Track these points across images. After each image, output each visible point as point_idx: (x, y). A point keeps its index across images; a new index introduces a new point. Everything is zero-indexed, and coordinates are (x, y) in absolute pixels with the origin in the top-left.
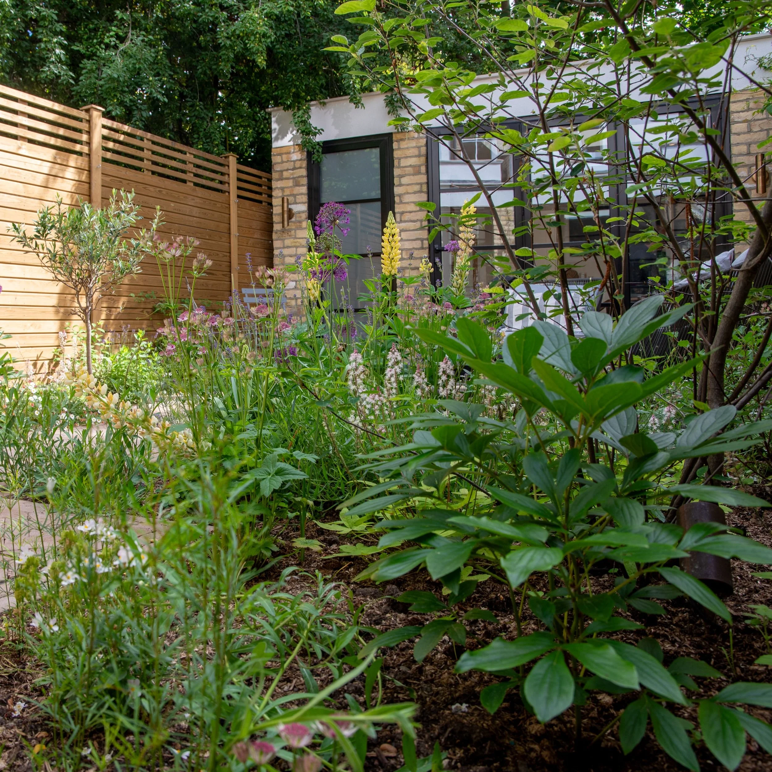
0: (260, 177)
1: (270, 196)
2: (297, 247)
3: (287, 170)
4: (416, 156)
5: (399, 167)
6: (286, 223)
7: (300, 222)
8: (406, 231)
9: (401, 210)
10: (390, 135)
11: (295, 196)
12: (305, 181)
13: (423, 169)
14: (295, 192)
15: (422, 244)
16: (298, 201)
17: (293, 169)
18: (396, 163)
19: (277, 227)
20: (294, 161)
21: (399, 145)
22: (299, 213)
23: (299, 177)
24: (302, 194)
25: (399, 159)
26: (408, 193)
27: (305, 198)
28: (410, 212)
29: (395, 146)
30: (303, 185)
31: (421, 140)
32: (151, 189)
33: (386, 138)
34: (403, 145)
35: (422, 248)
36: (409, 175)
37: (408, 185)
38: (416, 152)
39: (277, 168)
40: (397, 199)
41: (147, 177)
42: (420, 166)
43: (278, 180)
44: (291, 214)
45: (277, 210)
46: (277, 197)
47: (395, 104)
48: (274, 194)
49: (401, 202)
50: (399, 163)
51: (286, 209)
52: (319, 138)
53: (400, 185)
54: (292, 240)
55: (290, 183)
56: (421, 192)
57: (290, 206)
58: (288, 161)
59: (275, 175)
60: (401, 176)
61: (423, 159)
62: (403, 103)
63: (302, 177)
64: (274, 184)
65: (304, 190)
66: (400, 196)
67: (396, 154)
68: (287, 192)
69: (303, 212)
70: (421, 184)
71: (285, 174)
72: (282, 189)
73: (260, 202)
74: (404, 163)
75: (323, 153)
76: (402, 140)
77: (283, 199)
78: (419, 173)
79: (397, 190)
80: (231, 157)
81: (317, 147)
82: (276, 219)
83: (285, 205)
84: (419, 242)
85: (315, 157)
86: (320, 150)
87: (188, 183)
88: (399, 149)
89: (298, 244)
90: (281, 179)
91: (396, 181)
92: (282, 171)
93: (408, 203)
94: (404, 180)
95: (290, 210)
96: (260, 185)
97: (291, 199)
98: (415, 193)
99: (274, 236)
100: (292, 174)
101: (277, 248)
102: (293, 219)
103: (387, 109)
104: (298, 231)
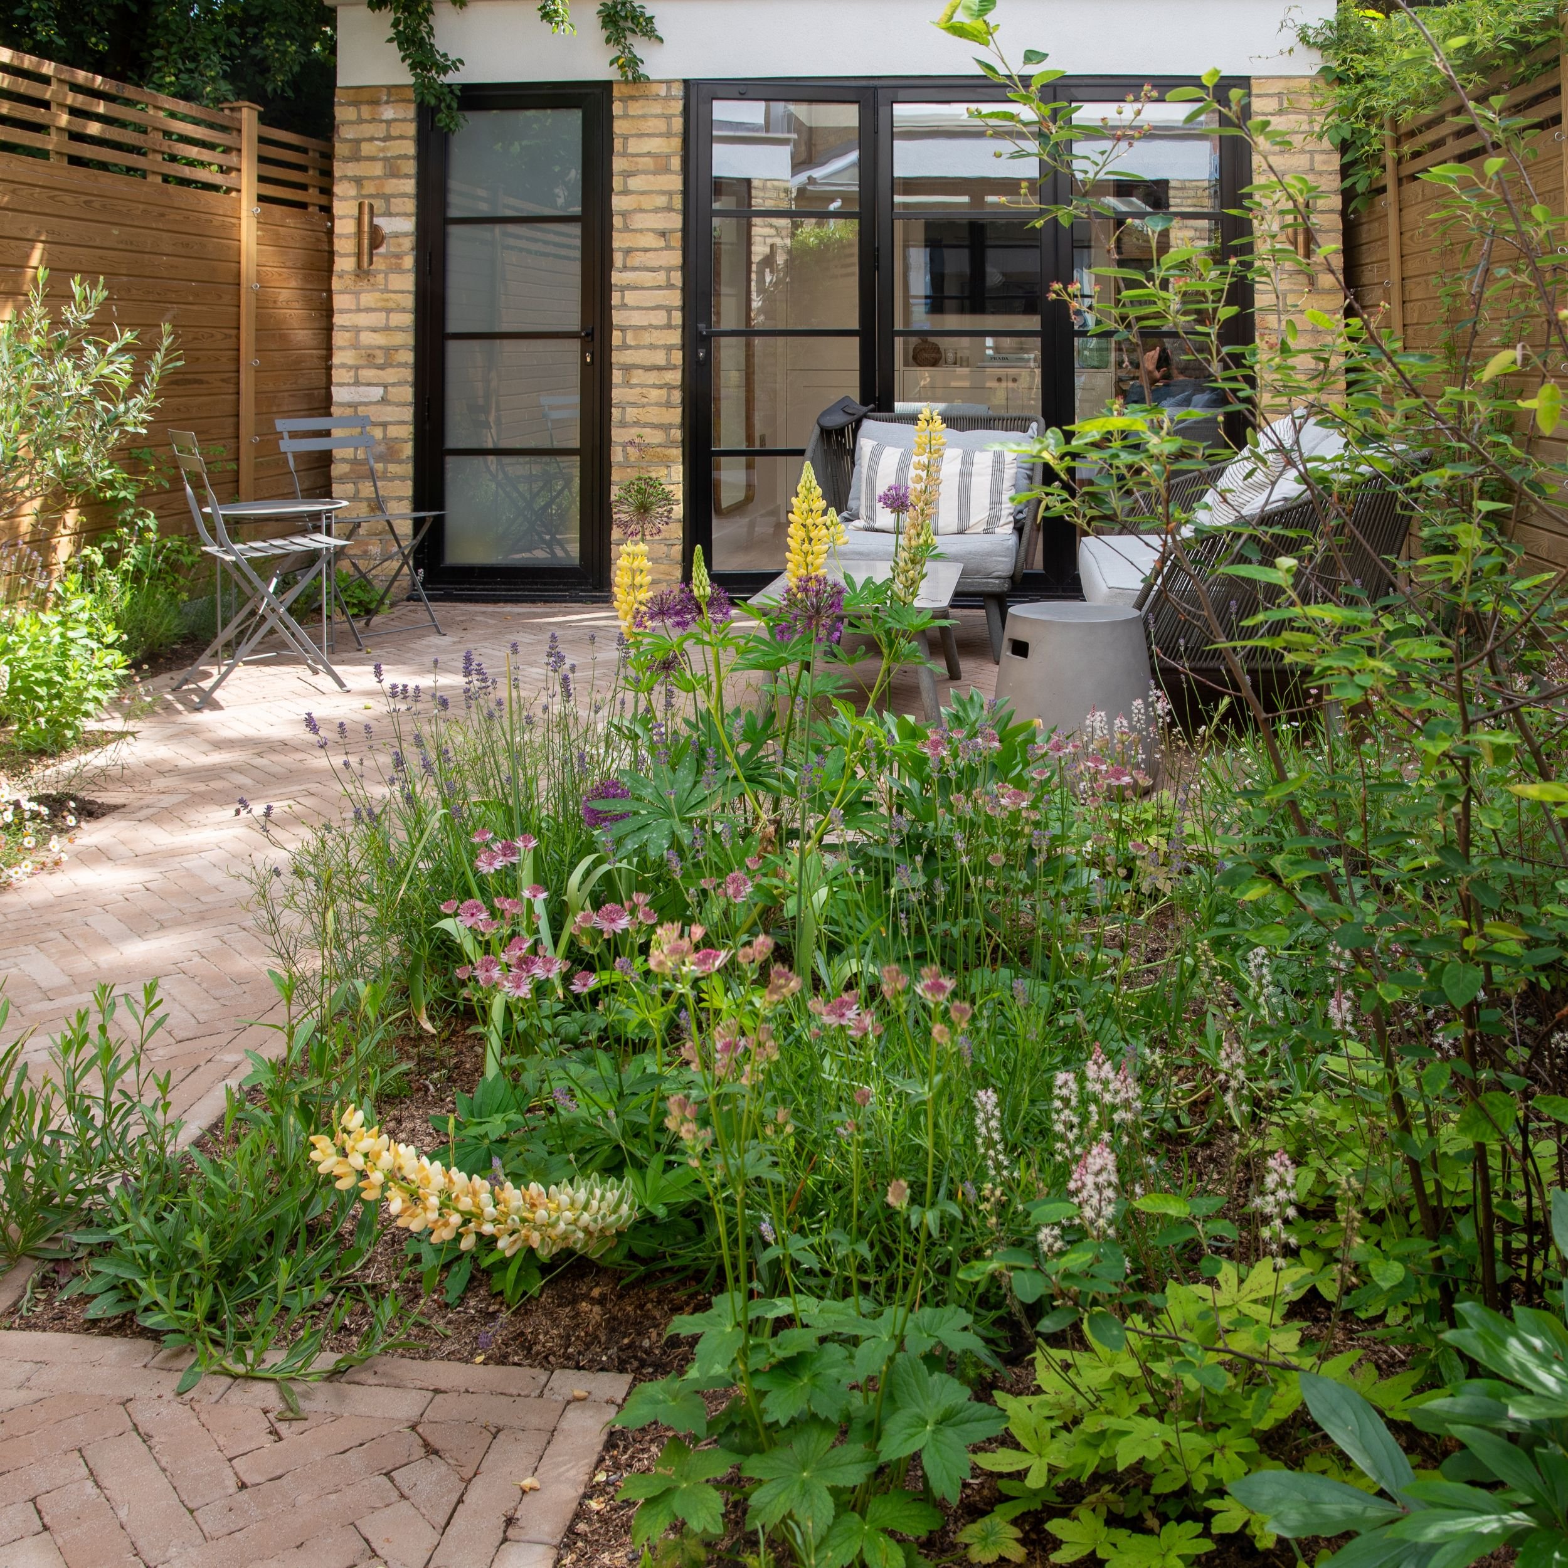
0: (305, 151)
1: (327, 192)
2: (389, 311)
3: (372, 139)
4: (660, 135)
5: (624, 154)
6: (366, 258)
7: (399, 256)
8: (636, 288)
9: (627, 244)
10: (608, 85)
11: (387, 198)
12: (411, 167)
13: (676, 163)
14: (388, 190)
15: (669, 318)
16: (394, 209)
17: (384, 140)
18: (618, 144)
19: (344, 264)
20: (389, 122)
21: (625, 108)
22: (397, 235)
23: (399, 157)
24: (404, 195)
25: (626, 138)
26: (642, 210)
27: (410, 206)
28: (646, 250)
29: (617, 108)
30: (407, 176)
31: (673, 103)
32: (68, 198)
33: (597, 91)
34: (635, 108)
35: (669, 326)
36: (645, 172)
37: (643, 193)
38: (661, 126)
39: (346, 133)
40: (617, 221)
41: (58, 172)
42: (668, 156)
43: (347, 160)
44: (376, 238)
45: (344, 226)
46: (344, 199)
47: (622, 23)
48: (337, 189)
49: (626, 229)
50: (625, 146)
51: (366, 228)
52: (451, 78)
53: (626, 192)
54: (378, 295)
55: (377, 169)
56: (669, 209)
57: (376, 221)
58: (373, 120)
59: (340, 149)
60: (627, 174)
61: (676, 143)
62: (638, 24)
63: (405, 157)
64: (339, 169)
65: (409, 186)
66: (624, 214)
67: (619, 127)
68: (370, 188)
69: (405, 235)
70: (670, 194)
71: (366, 149)
72: (358, 181)
73: (303, 206)
74: (634, 146)
75: (459, 109)
76: (632, 98)
77: (361, 205)
78: (667, 170)
79: (618, 202)
80: (245, 111)
81: (448, 98)
82: (340, 245)
83: (366, 218)
84: (664, 313)
85: (442, 118)
86: (455, 105)
87: (150, 178)
88: (625, 116)
89: (392, 305)
90: (356, 158)
91: (617, 182)
92: (358, 142)
93: (641, 231)
94: (634, 183)
95: (375, 230)
96: (302, 168)
97: (378, 204)
98: (656, 210)
99: (336, 284)
100: (382, 150)
101: (342, 312)
102: (382, 250)
103: (605, 34)
104: (391, 276)
